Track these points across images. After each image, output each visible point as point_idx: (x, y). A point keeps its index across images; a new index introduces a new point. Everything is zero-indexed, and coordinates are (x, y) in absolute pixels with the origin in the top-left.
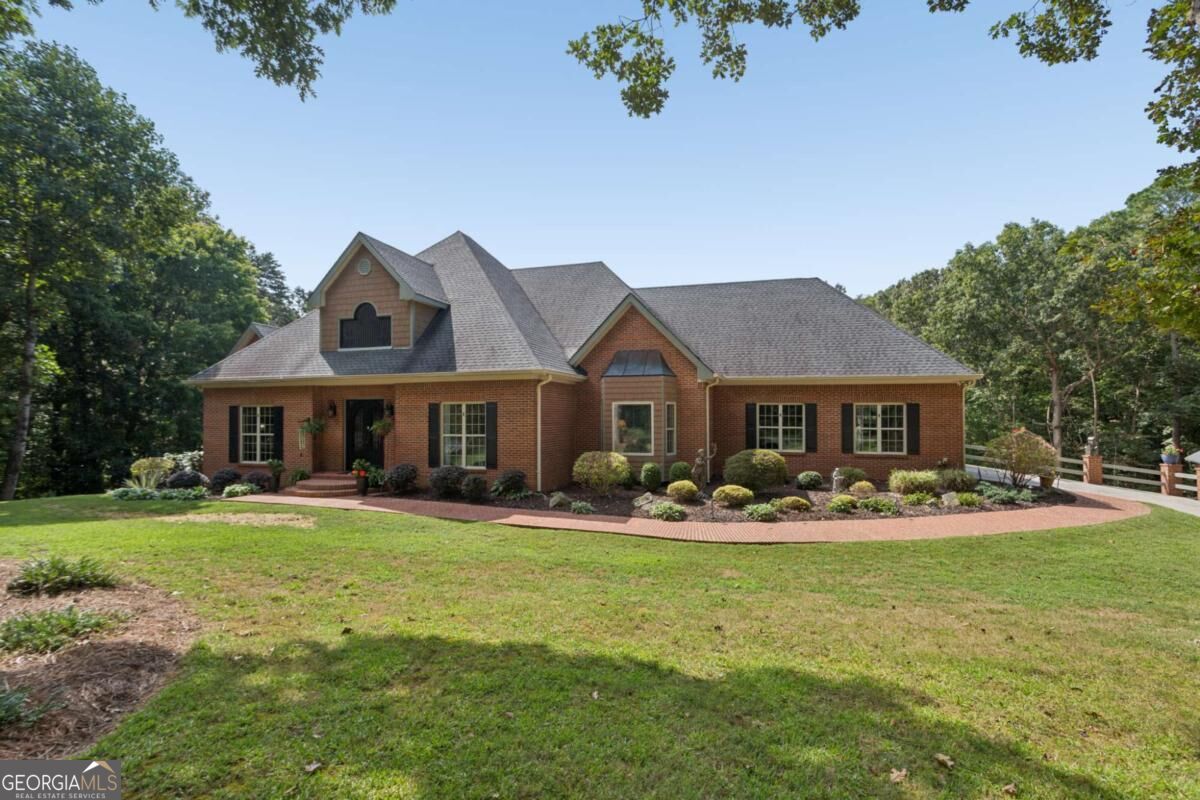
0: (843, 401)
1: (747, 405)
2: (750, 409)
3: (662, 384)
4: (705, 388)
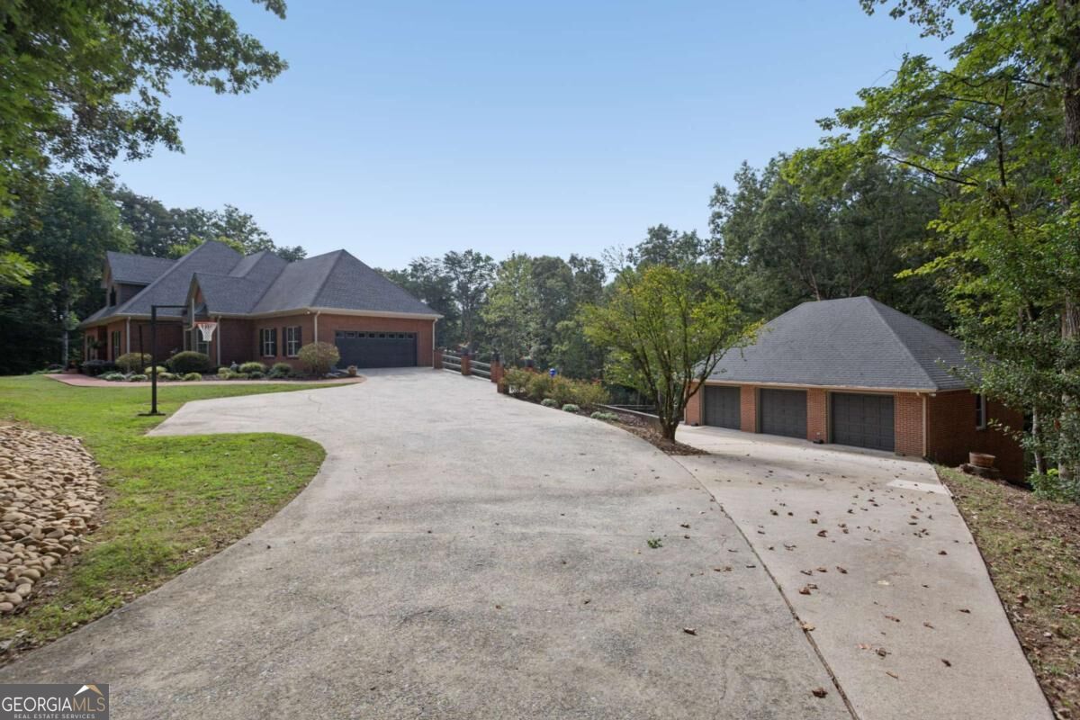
0: (283, 326)
1: (260, 330)
4: (217, 320)
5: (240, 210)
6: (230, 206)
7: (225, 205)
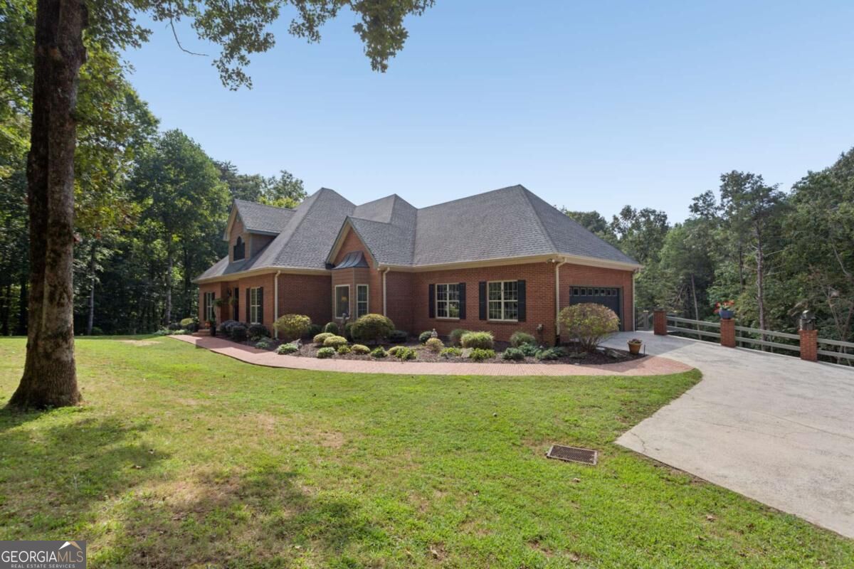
0: (480, 281)
1: (430, 285)
2: (432, 287)
3: (353, 273)
4: (382, 275)
5: (293, 176)
6: (285, 173)
7: (282, 172)
